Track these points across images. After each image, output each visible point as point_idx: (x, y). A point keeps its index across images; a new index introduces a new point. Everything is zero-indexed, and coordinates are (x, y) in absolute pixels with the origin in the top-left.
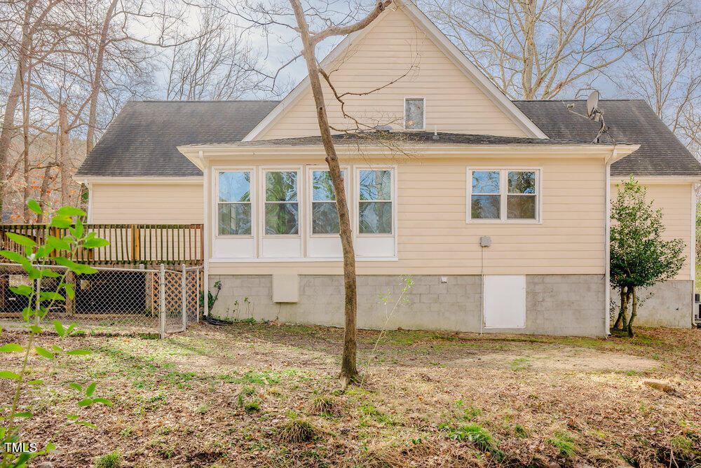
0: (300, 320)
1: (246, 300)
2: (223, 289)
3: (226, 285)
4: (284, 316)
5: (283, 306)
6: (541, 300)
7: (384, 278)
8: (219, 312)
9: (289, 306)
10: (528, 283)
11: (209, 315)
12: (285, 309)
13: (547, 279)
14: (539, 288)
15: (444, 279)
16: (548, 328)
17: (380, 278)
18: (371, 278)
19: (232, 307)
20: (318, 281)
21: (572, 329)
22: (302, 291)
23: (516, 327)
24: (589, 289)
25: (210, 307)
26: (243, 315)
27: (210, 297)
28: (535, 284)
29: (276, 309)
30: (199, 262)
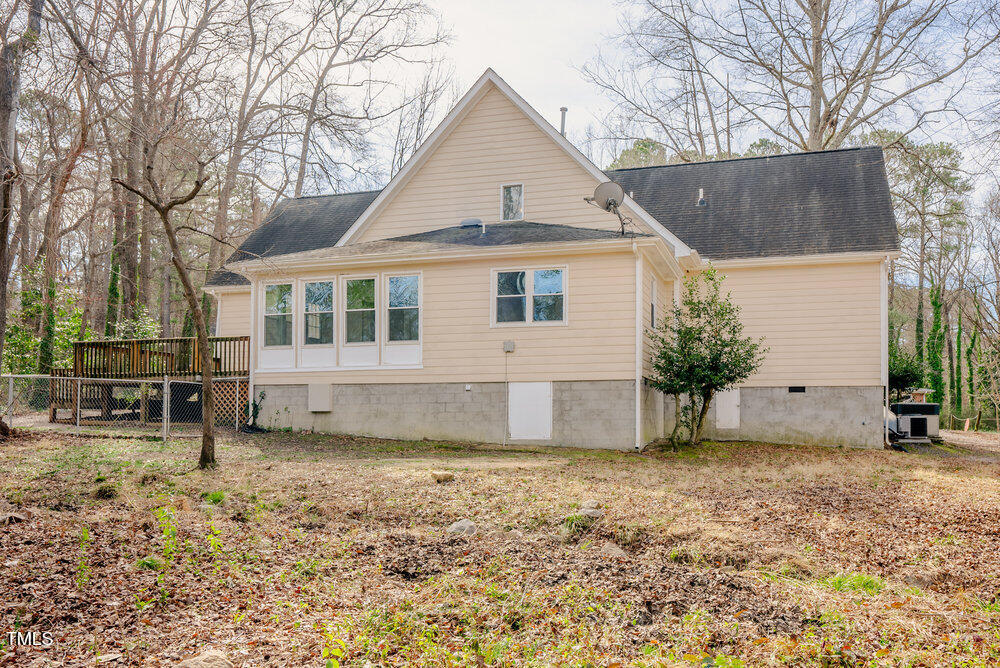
0: (333, 430)
1: (286, 409)
2: (268, 398)
3: (270, 394)
4: (319, 425)
5: (319, 416)
6: (568, 408)
7: (411, 386)
8: (263, 421)
9: (324, 415)
10: (555, 391)
11: (254, 423)
12: (320, 419)
13: (575, 386)
14: (566, 396)
15: (468, 387)
16: (576, 440)
17: (407, 386)
18: (399, 387)
19: (275, 416)
20: (350, 390)
21: (603, 440)
22: (335, 399)
23: (542, 438)
24: (620, 396)
25: (255, 416)
26: (283, 424)
27: (255, 407)
28: (562, 391)
29: (312, 418)
30: (246, 373)
